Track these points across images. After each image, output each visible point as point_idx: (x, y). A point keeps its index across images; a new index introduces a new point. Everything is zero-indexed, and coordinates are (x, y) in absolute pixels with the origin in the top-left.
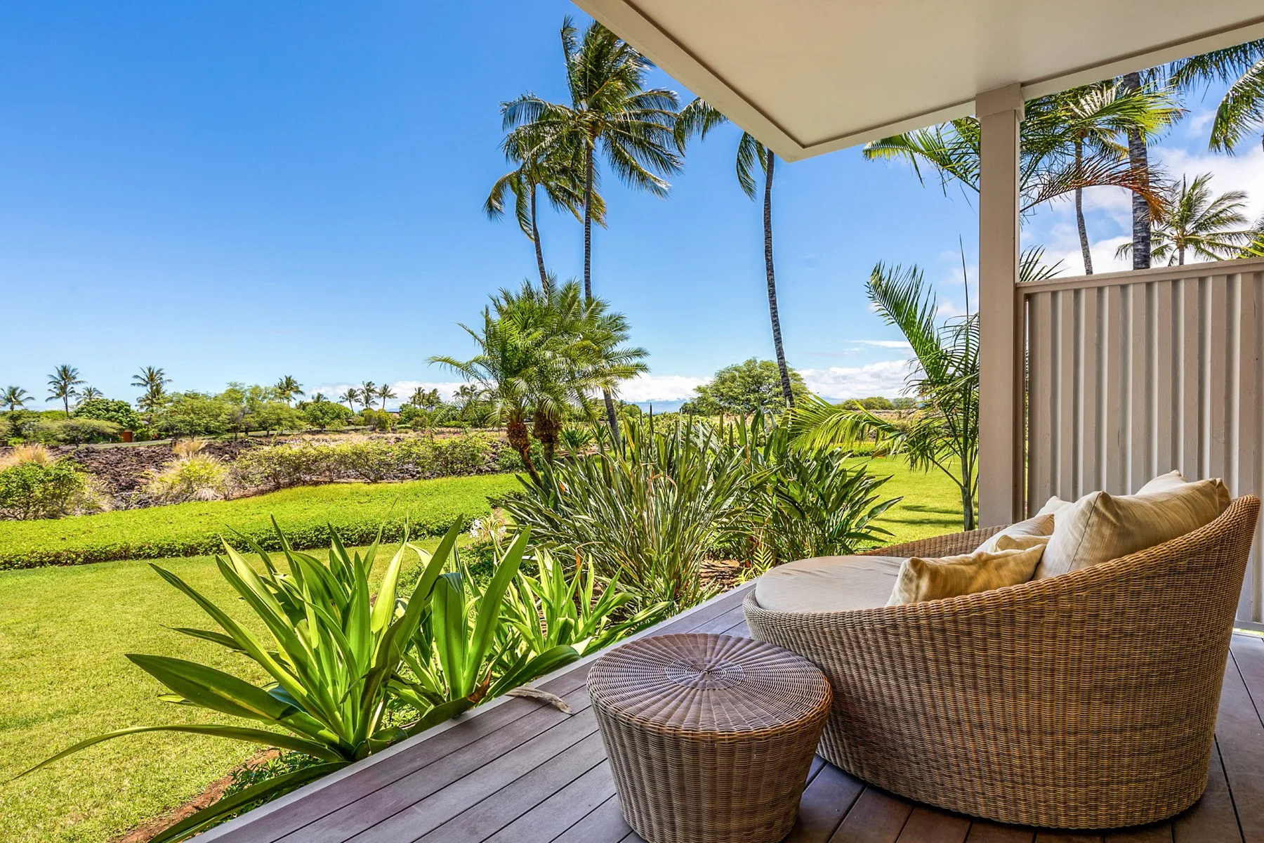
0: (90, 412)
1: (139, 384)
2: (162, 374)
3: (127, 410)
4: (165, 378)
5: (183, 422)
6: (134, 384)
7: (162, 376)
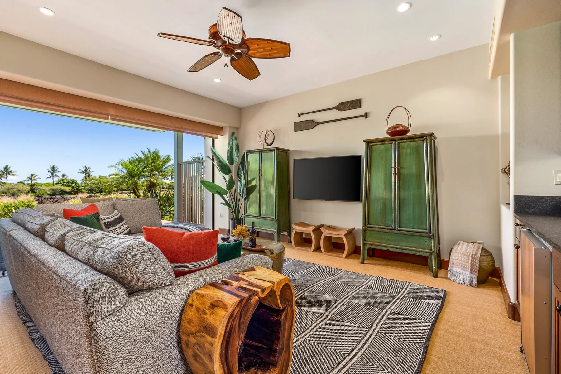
0: (61, 183)
1: (81, 173)
2: (90, 169)
3: (75, 183)
4: (91, 170)
5: (96, 187)
6: (78, 173)
7: (90, 170)
